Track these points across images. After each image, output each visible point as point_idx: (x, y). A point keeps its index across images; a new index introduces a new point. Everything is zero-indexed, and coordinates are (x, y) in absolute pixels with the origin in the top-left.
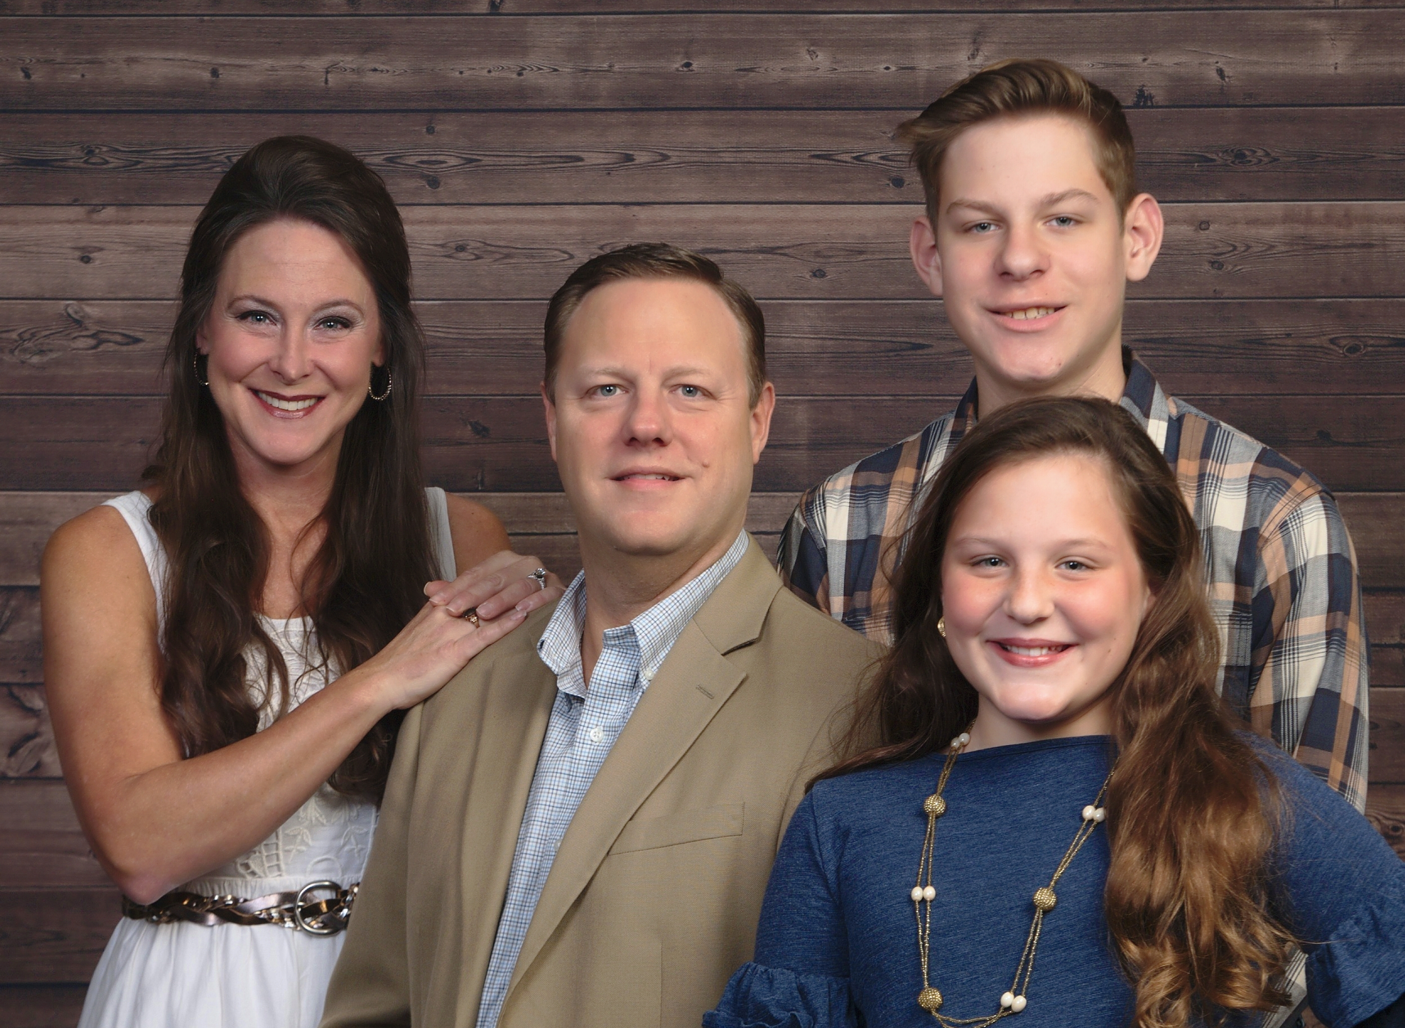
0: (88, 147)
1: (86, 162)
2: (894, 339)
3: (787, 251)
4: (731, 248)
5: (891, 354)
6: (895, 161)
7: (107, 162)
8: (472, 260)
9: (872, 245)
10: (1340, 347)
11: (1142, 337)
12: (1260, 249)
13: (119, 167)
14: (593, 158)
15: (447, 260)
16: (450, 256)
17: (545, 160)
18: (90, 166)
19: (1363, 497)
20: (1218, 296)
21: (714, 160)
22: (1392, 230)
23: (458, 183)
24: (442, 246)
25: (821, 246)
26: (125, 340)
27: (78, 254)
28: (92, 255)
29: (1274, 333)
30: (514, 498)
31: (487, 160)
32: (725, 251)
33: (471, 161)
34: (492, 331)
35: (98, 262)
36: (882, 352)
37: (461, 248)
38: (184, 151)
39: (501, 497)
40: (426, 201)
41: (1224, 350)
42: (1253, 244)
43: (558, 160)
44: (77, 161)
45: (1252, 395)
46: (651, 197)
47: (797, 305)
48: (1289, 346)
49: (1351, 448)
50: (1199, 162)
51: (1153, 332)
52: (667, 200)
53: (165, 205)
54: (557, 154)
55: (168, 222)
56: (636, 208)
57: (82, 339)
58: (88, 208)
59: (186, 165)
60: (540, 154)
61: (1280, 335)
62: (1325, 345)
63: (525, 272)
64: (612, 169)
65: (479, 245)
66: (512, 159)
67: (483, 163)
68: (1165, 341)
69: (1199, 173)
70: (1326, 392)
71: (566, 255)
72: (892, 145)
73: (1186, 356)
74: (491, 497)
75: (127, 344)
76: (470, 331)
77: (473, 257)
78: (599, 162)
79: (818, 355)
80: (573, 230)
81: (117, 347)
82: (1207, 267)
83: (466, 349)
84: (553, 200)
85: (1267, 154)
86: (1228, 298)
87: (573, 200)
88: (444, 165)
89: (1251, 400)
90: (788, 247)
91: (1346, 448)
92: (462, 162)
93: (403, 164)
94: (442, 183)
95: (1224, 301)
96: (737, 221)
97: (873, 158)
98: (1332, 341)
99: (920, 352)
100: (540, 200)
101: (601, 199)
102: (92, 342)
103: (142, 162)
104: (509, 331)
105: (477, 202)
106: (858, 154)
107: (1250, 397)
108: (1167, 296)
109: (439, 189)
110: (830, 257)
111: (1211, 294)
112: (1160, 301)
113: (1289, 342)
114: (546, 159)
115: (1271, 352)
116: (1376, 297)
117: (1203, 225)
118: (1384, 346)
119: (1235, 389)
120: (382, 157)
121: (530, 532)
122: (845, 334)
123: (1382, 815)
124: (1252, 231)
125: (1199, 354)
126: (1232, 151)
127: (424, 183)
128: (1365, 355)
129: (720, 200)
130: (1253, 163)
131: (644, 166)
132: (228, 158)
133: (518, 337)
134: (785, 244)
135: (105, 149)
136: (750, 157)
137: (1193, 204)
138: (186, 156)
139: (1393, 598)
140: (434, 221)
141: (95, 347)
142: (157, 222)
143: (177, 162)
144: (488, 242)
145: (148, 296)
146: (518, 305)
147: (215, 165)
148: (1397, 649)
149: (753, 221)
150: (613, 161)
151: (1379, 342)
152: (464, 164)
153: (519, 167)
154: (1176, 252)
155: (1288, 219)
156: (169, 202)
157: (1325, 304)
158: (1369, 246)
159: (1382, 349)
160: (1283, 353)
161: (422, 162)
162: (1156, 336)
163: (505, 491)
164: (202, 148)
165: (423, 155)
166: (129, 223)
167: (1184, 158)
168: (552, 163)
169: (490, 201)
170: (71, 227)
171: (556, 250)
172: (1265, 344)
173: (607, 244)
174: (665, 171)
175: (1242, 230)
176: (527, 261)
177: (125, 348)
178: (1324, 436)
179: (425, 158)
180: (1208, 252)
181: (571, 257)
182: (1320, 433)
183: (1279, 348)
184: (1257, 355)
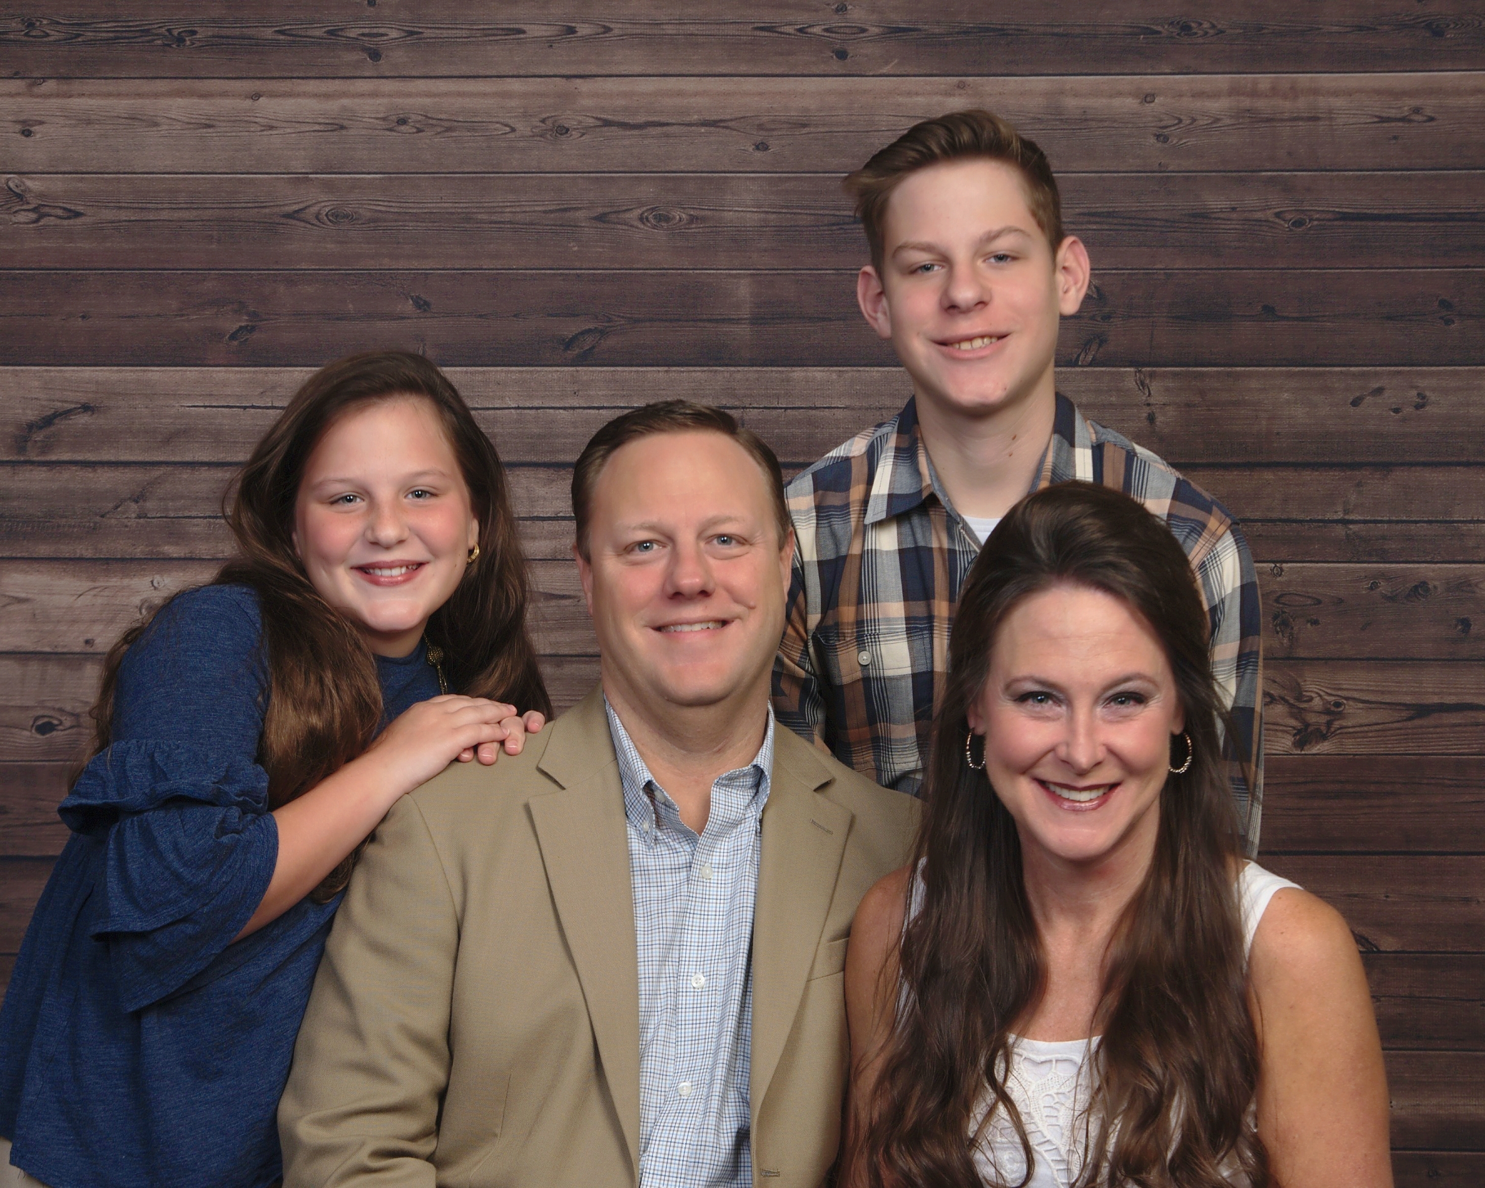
0: (29, 19)
1: (26, 35)
2: (838, 213)
3: (730, 124)
4: (673, 121)
5: (834, 228)
6: (838, 33)
7: (48, 35)
8: (414, 133)
9: (815, 118)
10: (1284, 220)
11: (1086, 211)
12: (1206, 122)
13: (59, 40)
14: (535, 31)
15: (388, 133)
16: (391, 130)
17: (486, 33)
18: (31, 39)
19: (1308, 372)
20: (1163, 170)
21: (656, 32)
22: (1339, 103)
23: (399, 56)
24: (384, 119)
25: (765, 119)
26: (66, 215)
27: (19, 127)
28: (33, 129)
29: (1219, 207)
30: (455, 372)
31: (428, 33)
32: (667, 124)
33: (411, 33)
34: (434, 205)
35: (38, 136)
36: (825, 225)
37: (403, 122)
38: (124, 24)
40: (367, 74)
41: (1169, 224)
42: (1198, 117)
43: (500, 32)
44: (18, 33)
45: (1196, 269)
46: (594, 70)
47: (739, 178)
48: (1233, 220)
49: (1296, 323)
50: (1144, 34)
51: (1097, 205)
52: (608, 72)
53: (106, 78)
54: (499, 26)
55: (109, 95)
56: (578, 81)
57: (23, 213)
58: (28, 81)
59: (128, 38)
60: (482, 27)
61: (1226, 208)
62: (1271, 219)
63: (466, 145)
64: (553, 42)
65: (420, 118)
66: (455, 32)
67: (425, 35)
68: (1109, 214)
69: (1144, 45)
70: (1271, 266)
71: (508, 129)
72: (836, 17)
73: (1130, 230)
75: (69, 218)
76: (411, 205)
77: (415, 130)
78: (540, 34)
79: (761, 229)
80: (513, 103)
81: (58, 222)
82: (1152, 140)
83: (407, 223)
84: (494, 73)
85: (1213, 26)
86: (1173, 172)
87: (515, 73)
88: (385, 38)
89: (1197, 274)
90: (732, 120)
91: (1291, 323)
92: (403, 34)
93: (344, 37)
94: (383, 56)
95: (1169, 174)
96: (680, 94)
97: (817, 30)
98: (1278, 215)
100: (482, 72)
101: (543, 70)
102: (33, 216)
103: (83, 35)
104: (451, 205)
105: (418, 74)
106: (801, 26)
107: (1195, 271)
108: (1112, 169)
109: (380, 62)
110: (773, 130)
111: (1156, 168)
112: (1105, 175)
113: (1234, 216)
114: (490, 32)
115: (1216, 226)
116: (1322, 171)
117: (1148, 98)
118: (1329, 220)
119: (1179, 263)
120: (324, 30)
122: (787, 207)
123: (1324, 692)
124: (1198, 104)
126: (1178, 23)
127: (366, 56)
128: (1310, 229)
129: (662, 72)
130: (1199, 35)
131: (585, 39)
132: (169, 31)
133: (459, 210)
134: (729, 117)
135: (45, 22)
136: (692, 29)
137: (1139, 77)
138: (127, 29)
139: (1337, 473)
140: (374, 94)
141: (37, 221)
142: (97, 95)
143: (118, 34)
144: (429, 115)
145: (89, 170)
146: (460, 178)
147: (156, 37)
148: (1339, 525)
149: (696, 94)
150: (555, 33)
151: (1324, 216)
152: (405, 37)
153: (461, 40)
154: (1121, 125)
155: (1234, 91)
156: (110, 75)
157: (1271, 177)
158: (1316, 119)
159: (1328, 223)
160: (1228, 227)
161: (363, 35)
162: (1099, 210)
163: (447, 365)
164: (143, 20)
165: (365, 28)
166: (70, 96)
167: (1130, 30)
168: (494, 35)
169: (432, 74)
170: (10, 100)
171: (497, 123)
172: (1210, 218)
173: (548, 117)
174: (608, 43)
175: (1187, 103)
176: (469, 134)
177: (66, 222)
178: (1269, 311)
179: (367, 31)
180: (1152, 125)
181: (513, 130)
182: (1265, 307)
183: (1224, 222)
184: (1202, 229)
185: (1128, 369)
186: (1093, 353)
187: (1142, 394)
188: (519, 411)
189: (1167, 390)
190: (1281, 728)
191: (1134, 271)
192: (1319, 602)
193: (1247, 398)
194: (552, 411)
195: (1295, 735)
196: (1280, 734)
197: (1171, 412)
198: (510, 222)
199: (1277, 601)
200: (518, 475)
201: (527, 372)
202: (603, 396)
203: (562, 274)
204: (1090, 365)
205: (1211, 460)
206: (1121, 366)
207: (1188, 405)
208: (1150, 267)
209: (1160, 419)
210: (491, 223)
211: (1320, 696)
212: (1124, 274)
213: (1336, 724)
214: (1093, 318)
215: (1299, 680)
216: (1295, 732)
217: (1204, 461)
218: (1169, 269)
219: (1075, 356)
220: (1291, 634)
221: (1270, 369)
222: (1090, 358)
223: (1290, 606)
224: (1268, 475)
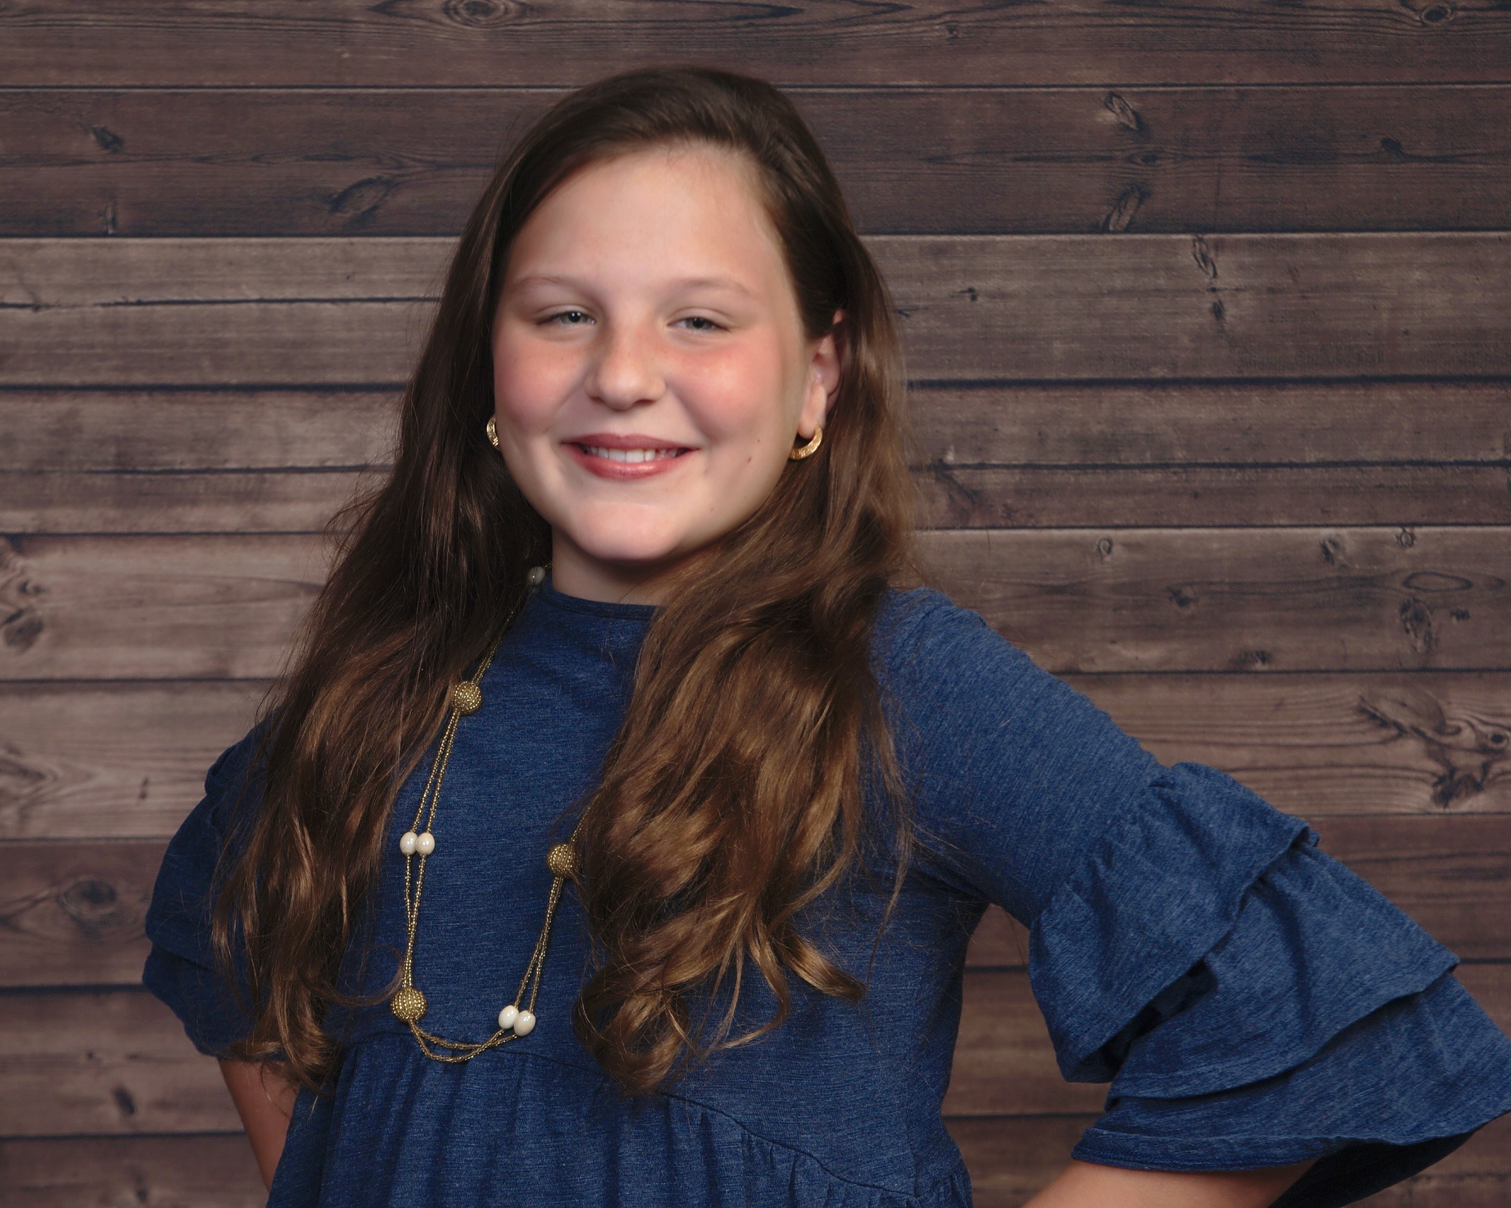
5: (741, 23)
10: (1415, 10)
19: (1450, 239)
30: (163, 246)
36: (727, 20)
39: (143, 245)
41: (1242, 17)
45: (1284, 85)
48: (1338, 10)
49: (1432, 165)
62: (1394, 8)
70: (1394, 80)
73: (1185, 26)
74: (127, 246)
79: (630, 25)
83: (85, 16)
89: (1284, 93)
91: (1425, 165)
98: (1404, 2)
99: (783, 20)
107: (1282, 88)
113: (1340, 3)
118: (1482, 10)
119: (1258, 76)
121: (188, 298)
123: (1477, 719)
125: (1204, 22)
128: (1453, 23)
139: (1494, 391)
148: (1499, 469)
151: (1473, 3)
159: (1478, 14)
160: (1332, 20)
163: (151, 236)
172: (1304, 7)
178: (1392, 146)
182: (1386, 142)
183: (1324, 13)
184: (1291, 23)
185: (1183, 237)
186: (1131, 212)
187: (1203, 274)
188: (262, 306)
189: (1241, 267)
190: (1414, 774)
191: (1190, 89)
192: (1468, 585)
193: (1359, 279)
194: (313, 305)
195: (1435, 785)
196: (1412, 784)
197: (1248, 301)
198: (245, 15)
199: (1407, 583)
200: (263, 404)
201: (275, 245)
202: (391, 281)
203: (327, 95)
204: (1127, 230)
205: (1309, 373)
206: (1172, 233)
207: (1271, 290)
208: (1214, 82)
209: (1230, 312)
210: (215, 15)
211: (1472, 726)
212: (1176, 92)
213: (1496, 768)
214: (1130, 159)
215: (1441, 702)
216: (1435, 780)
217: (1297, 374)
218: (1242, 85)
219: (1104, 217)
220: (1429, 634)
221: (1395, 235)
222: (1126, 219)
223: (1426, 591)
224: (1393, 395)
